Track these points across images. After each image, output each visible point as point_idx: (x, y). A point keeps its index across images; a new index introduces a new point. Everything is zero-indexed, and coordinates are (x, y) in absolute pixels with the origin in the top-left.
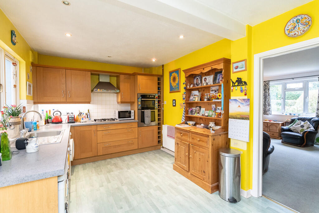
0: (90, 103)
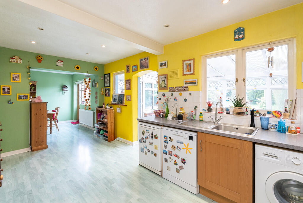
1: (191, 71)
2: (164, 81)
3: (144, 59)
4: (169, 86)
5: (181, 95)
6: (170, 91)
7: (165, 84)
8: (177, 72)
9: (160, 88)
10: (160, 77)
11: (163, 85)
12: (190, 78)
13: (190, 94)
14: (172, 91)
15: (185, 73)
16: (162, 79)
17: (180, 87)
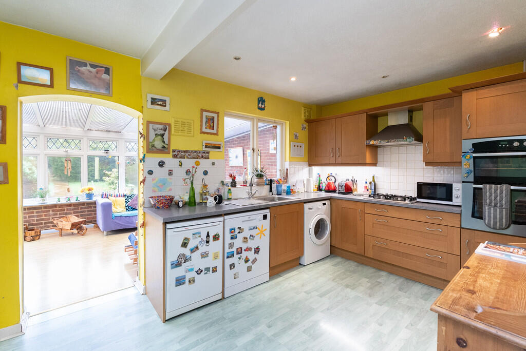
0: (376, 166)
1: (213, 129)
2: (162, 135)
3: (93, 66)
4: (173, 147)
5: (198, 164)
6: (175, 156)
7: (164, 142)
8: (189, 125)
9: (151, 149)
10: (151, 126)
11: (158, 144)
12: (212, 140)
13: (213, 164)
14: (179, 156)
15: (204, 130)
16: (155, 130)
17: (196, 152)
